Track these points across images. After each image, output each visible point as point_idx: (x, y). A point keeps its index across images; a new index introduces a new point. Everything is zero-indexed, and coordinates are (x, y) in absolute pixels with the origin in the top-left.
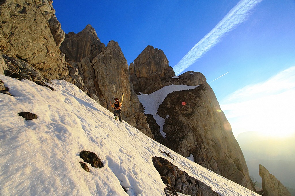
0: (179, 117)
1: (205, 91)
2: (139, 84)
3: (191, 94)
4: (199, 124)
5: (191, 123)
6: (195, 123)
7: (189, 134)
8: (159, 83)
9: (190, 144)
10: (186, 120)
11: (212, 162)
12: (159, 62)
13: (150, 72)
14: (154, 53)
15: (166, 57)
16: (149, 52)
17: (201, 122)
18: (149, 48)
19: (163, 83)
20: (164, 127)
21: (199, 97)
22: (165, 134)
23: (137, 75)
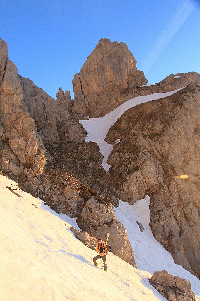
0: (138, 140)
1: (194, 92)
2: (87, 105)
3: (165, 102)
4: (174, 148)
5: (158, 149)
6: (166, 148)
7: (147, 162)
8: (117, 99)
9: (148, 179)
10: (150, 144)
11: (190, 208)
12: (119, 64)
13: (103, 84)
14: (111, 50)
15: (131, 54)
16: (102, 50)
17: (179, 145)
18: (102, 43)
19: (123, 97)
20: (110, 157)
21: (181, 105)
22: (109, 166)
23: (84, 92)
